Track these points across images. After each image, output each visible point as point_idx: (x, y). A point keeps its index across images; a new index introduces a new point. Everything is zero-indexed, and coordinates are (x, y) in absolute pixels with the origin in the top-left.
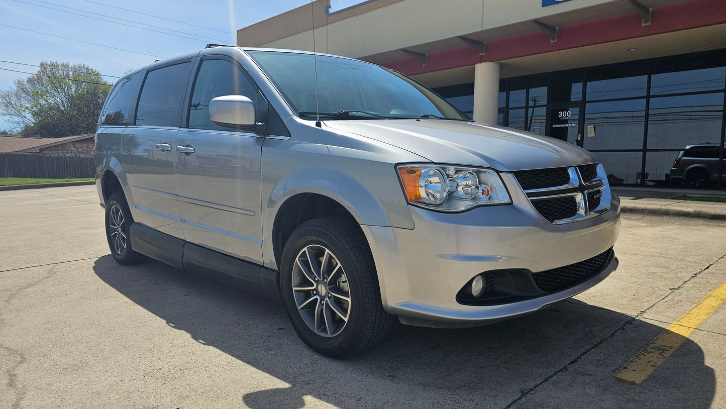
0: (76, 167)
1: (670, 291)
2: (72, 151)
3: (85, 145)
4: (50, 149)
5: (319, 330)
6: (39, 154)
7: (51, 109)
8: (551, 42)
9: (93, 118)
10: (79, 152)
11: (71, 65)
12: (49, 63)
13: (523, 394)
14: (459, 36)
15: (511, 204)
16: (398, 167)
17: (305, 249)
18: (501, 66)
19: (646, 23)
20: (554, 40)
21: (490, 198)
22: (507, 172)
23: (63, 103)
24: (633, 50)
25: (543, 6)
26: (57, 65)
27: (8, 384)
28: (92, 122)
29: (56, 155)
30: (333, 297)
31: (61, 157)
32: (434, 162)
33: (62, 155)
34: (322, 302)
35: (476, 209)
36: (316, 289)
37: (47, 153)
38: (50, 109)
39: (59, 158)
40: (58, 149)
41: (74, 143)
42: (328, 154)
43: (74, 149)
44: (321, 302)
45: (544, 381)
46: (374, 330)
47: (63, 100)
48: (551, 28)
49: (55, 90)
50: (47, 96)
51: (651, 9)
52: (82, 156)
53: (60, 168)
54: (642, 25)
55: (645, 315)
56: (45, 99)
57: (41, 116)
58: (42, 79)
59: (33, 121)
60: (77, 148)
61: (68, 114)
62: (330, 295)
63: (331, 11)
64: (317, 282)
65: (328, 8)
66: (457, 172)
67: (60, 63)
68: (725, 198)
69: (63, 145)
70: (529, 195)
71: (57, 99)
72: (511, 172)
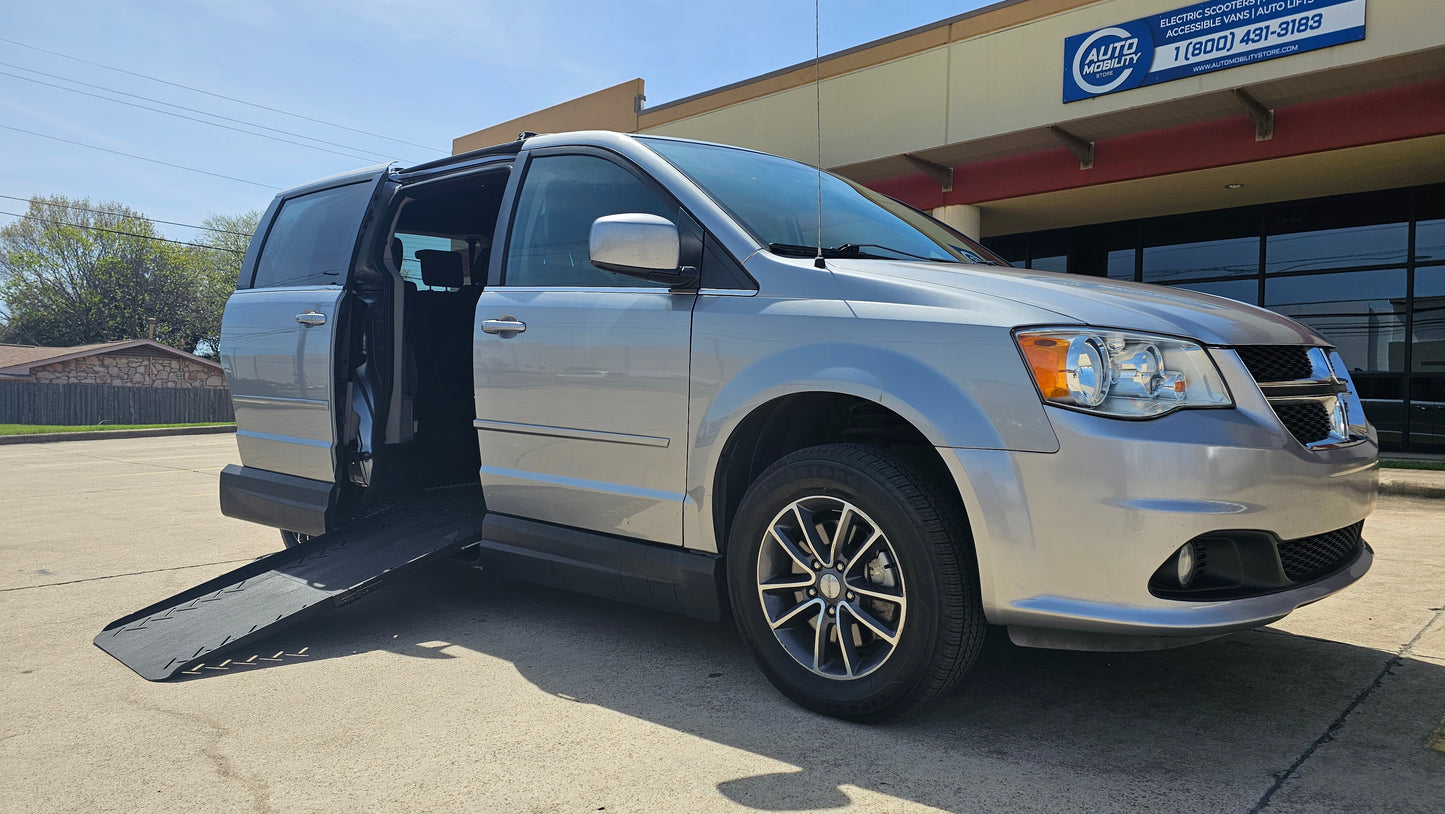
0: (105, 405)
1: (1434, 613)
2: (96, 373)
3: (124, 361)
4: (50, 369)
5: (823, 667)
6: (28, 378)
7: (47, 290)
8: (1082, 168)
9: (135, 311)
10: (111, 376)
11: (94, 204)
12: (48, 199)
13: (1280, 779)
14: (905, 155)
15: (1232, 407)
16: (1017, 334)
17: (793, 506)
18: (983, 212)
19: (1264, 137)
20: (1086, 164)
21: (1185, 398)
22: (1222, 347)
23: (72, 279)
24: (1234, 187)
25: (1064, 103)
26: (64, 206)
27: (218, 771)
28: (132, 317)
29: (63, 381)
30: (858, 598)
31: (75, 385)
32: (1091, 323)
33: (75, 381)
34: (832, 611)
35: (1177, 414)
36: (816, 587)
37: (45, 377)
38: (45, 290)
39: (69, 387)
40: (67, 370)
41: (101, 356)
42: (853, 316)
43: (102, 369)
44: (827, 610)
45: (1303, 758)
46: (956, 659)
47: (73, 272)
48: (1082, 143)
49: (56, 253)
50: (41, 266)
51: (1272, 111)
52: (117, 383)
53: (72, 407)
54: (1257, 140)
55: (1415, 650)
56: (36, 271)
57: (26, 305)
58: (32, 232)
59: (8, 312)
60: (107, 367)
61: (81, 302)
62: (850, 596)
63: (646, 105)
64: (819, 571)
65: (640, 99)
66: (1128, 343)
67: (71, 200)
68: (1443, 464)
69: (79, 361)
70: (1267, 392)
71: (61, 272)
72: (1229, 347)
